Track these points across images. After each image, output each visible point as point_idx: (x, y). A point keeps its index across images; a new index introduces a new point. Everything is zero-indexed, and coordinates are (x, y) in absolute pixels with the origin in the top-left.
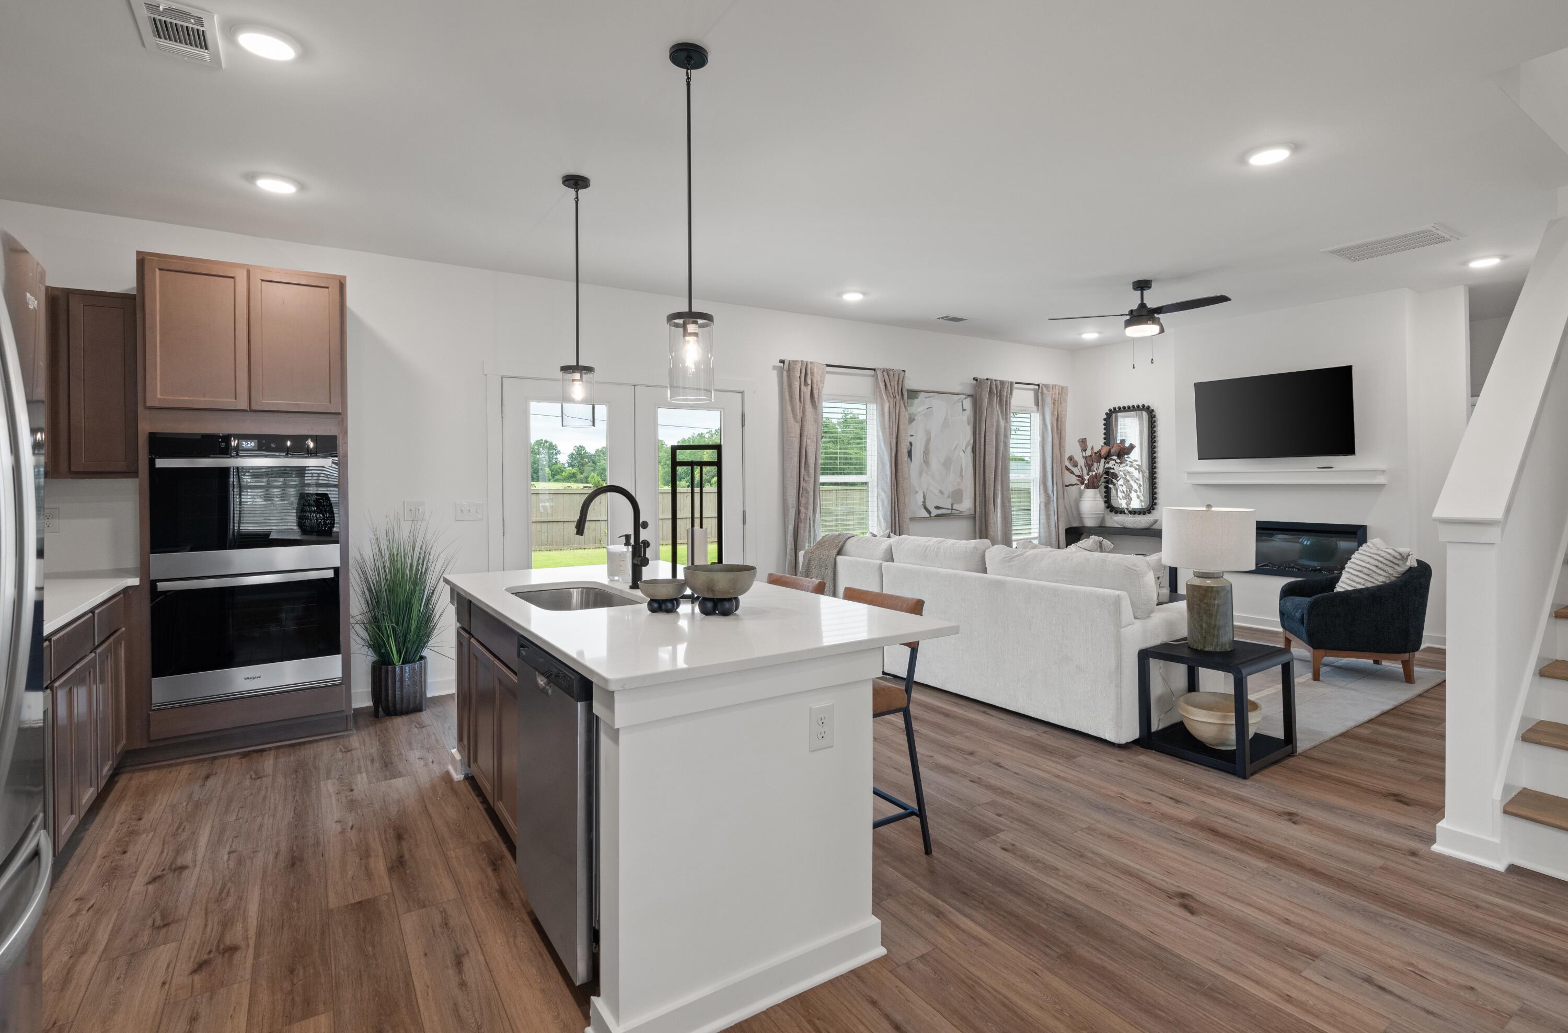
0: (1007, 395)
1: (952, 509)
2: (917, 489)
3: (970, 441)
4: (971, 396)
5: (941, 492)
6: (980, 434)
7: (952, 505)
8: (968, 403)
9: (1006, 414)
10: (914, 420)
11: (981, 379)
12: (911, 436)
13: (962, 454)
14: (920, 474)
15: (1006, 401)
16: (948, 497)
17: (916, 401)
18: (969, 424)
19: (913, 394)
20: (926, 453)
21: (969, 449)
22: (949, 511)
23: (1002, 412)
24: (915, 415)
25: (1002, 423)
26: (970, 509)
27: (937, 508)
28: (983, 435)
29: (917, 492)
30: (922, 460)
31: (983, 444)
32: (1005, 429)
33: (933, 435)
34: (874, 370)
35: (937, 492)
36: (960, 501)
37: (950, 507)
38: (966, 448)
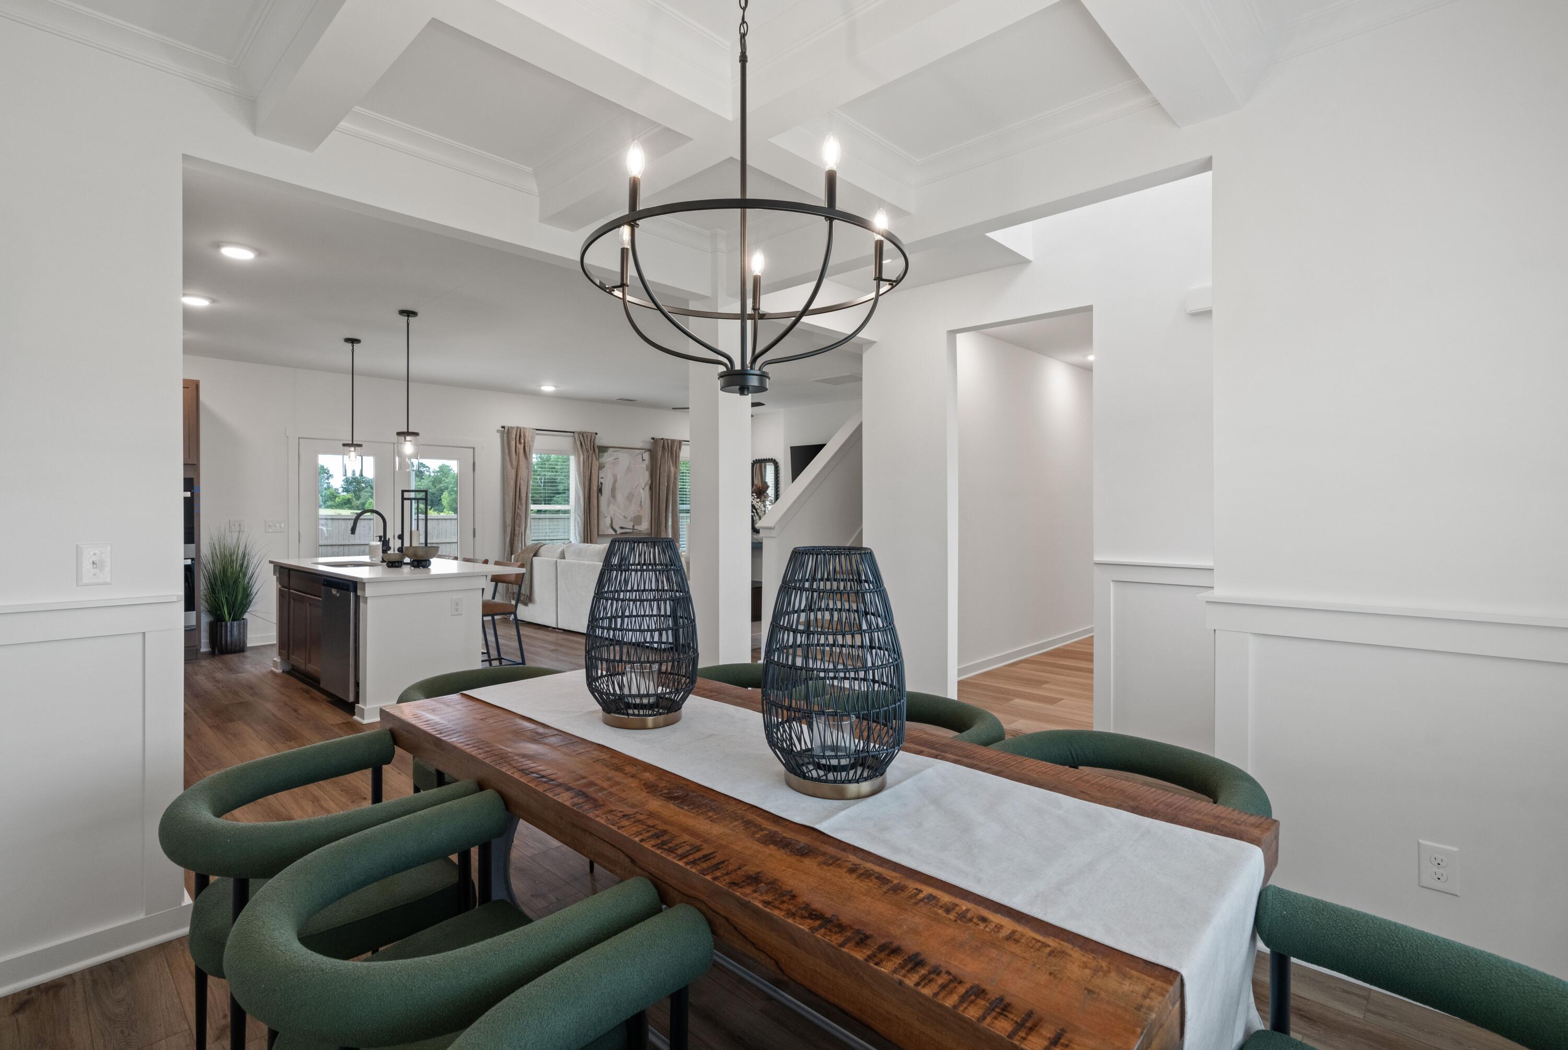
0: (676, 450)
1: (633, 529)
2: (606, 515)
3: (648, 481)
4: (649, 450)
5: (625, 517)
6: (656, 477)
7: (633, 526)
8: (646, 456)
9: (676, 464)
10: (604, 467)
11: (657, 439)
12: (602, 478)
13: (642, 491)
14: (609, 504)
15: (676, 454)
16: (631, 521)
17: (606, 454)
18: (647, 470)
19: (603, 449)
20: (613, 490)
21: (648, 487)
22: (631, 531)
23: (673, 462)
24: (605, 464)
25: (673, 469)
26: (647, 529)
27: (622, 528)
28: (658, 478)
29: (606, 517)
30: (610, 495)
31: (658, 484)
32: (675, 473)
33: (619, 477)
34: (573, 432)
35: (622, 518)
36: (640, 523)
37: (632, 528)
38: (645, 486)
